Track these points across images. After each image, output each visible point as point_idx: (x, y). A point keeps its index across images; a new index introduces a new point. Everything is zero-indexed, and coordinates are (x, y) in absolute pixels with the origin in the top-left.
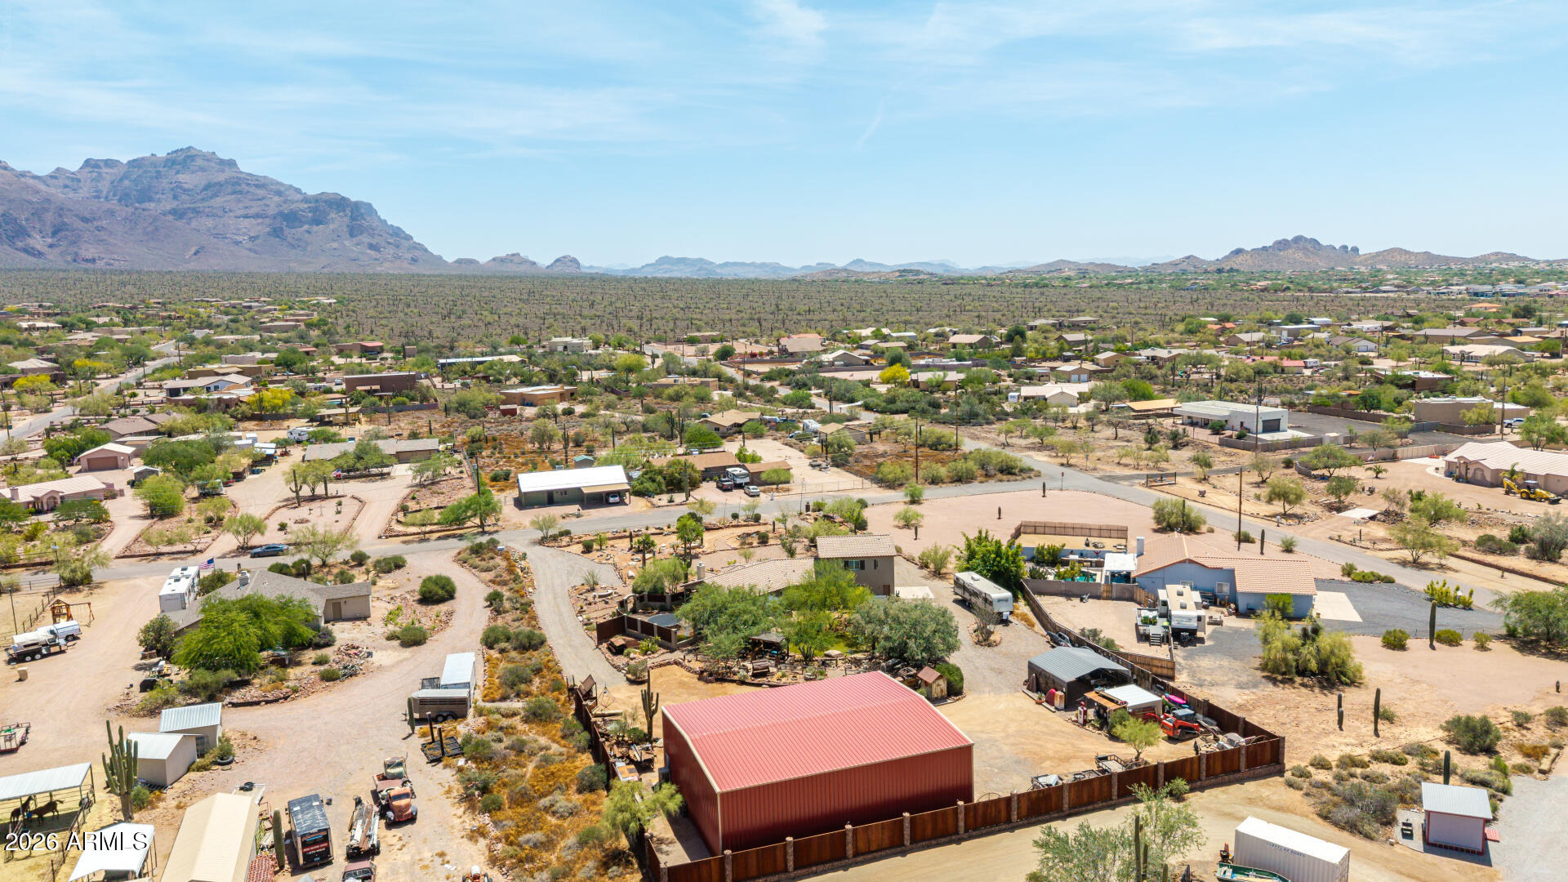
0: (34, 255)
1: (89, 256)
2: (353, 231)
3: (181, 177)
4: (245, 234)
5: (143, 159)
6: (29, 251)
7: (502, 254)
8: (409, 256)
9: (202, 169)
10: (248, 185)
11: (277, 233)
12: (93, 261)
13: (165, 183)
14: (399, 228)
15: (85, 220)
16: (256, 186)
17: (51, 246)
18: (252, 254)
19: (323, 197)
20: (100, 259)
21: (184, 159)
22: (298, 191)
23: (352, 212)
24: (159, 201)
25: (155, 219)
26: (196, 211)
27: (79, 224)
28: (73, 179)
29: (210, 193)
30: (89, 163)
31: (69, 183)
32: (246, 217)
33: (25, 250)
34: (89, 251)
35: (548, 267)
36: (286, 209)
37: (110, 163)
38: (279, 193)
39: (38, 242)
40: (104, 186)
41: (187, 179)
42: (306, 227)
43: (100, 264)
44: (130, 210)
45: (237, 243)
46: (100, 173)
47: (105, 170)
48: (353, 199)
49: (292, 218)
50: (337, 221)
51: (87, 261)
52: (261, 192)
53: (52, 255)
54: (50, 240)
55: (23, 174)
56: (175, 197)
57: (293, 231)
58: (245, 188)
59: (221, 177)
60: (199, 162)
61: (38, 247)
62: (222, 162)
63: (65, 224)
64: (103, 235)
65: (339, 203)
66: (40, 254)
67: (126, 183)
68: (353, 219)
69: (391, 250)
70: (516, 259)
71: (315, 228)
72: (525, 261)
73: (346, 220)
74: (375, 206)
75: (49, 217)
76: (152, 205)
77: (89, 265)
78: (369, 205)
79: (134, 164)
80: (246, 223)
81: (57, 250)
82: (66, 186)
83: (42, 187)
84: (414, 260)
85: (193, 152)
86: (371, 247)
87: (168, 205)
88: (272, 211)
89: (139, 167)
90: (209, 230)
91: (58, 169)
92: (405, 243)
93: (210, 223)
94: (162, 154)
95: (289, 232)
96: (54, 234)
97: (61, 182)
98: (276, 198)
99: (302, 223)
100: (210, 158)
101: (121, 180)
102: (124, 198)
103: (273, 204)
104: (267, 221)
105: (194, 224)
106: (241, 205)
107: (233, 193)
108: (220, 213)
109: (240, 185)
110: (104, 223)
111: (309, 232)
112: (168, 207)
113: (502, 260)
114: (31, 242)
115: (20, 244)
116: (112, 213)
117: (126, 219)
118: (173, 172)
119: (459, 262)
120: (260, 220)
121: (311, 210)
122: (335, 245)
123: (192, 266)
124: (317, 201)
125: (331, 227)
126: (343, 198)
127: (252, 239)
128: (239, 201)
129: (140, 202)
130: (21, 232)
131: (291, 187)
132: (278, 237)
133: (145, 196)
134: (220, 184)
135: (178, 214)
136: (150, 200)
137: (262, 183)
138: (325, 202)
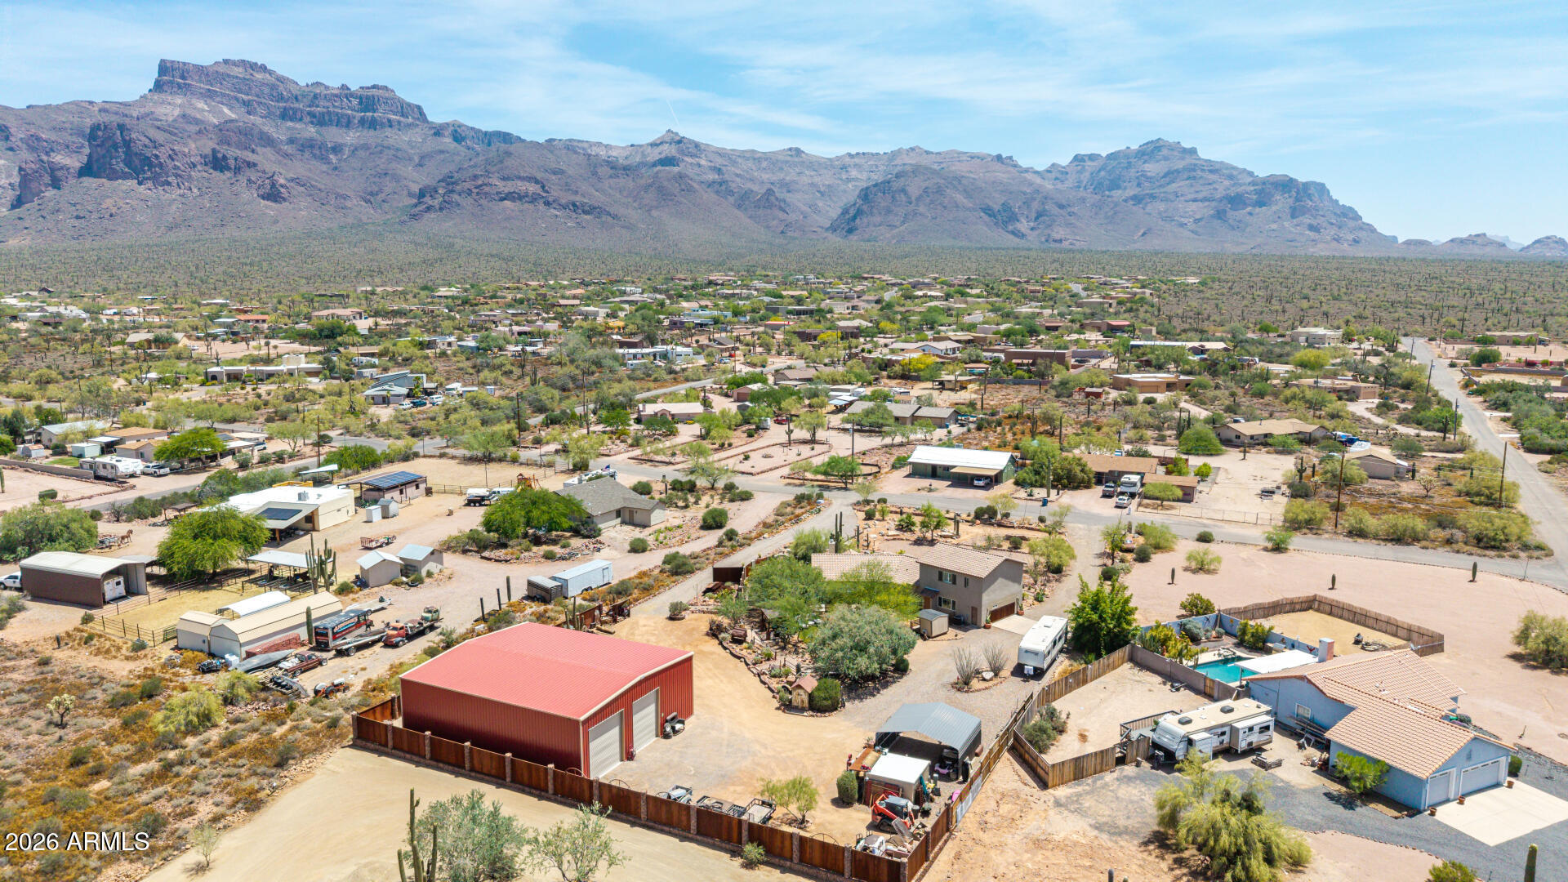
0: (1018, 236)
1: (1056, 236)
2: (1294, 213)
3: (1147, 167)
4: (1190, 217)
5: (1119, 152)
6: (1017, 234)
7: (1464, 235)
8: (1351, 237)
9: (1166, 159)
10: (1203, 170)
11: (1220, 215)
12: (1060, 241)
13: (1132, 173)
14: (1350, 208)
15: (1061, 207)
16: (1211, 171)
17: (1032, 229)
18: (1192, 235)
19: (1271, 180)
20: (1066, 240)
21: (1153, 150)
22: (1251, 174)
23: (1298, 193)
24: (1125, 188)
25: (1116, 204)
26: (1153, 197)
27: (1056, 210)
28: (1062, 173)
29: (1167, 179)
30: (1078, 159)
31: (1059, 176)
32: (1195, 200)
33: (1013, 233)
34: (1059, 232)
35: (1523, 249)
36: (1232, 192)
37: (1093, 157)
38: (1231, 177)
39: (1023, 226)
40: (1085, 177)
41: (1153, 168)
42: (1249, 209)
43: (1065, 244)
44: (1098, 197)
45: (1182, 225)
46: (1084, 167)
47: (1089, 163)
48: (1302, 178)
49: (1236, 201)
50: (1282, 202)
51: (1055, 241)
52: (1212, 177)
53: (1032, 236)
54: (1032, 224)
55: (1027, 170)
56: (1139, 185)
57: (1236, 213)
58: (1199, 173)
59: (1180, 165)
60: (1165, 152)
61: (1023, 230)
62: (1185, 151)
63: (1045, 210)
64: (1072, 220)
65: (1285, 185)
66: (1023, 236)
67: (1103, 173)
68: (1297, 200)
69: (1333, 231)
70: (1479, 241)
71: (1258, 210)
72: (1489, 242)
73: (1291, 201)
74: (1328, 186)
75: (1035, 206)
76: (1120, 192)
77: (1057, 245)
78: (1323, 185)
79: (1111, 156)
80: (1193, 206)
81: (1036, 233)
82: (1056, 179)
83: (1038, 181)
84: (1356, 241)
85: (1161, 143)
86: (1311, 228)
87: (1130, 192)
88: (1218, 196)
89: (1115, 159)
90: (1160, 213)
91: (1053, 165)
92: (1352, 224)
93: (1162, 206)
94: (1135, 147)
95: (1232, 215)
96: (1037, 218)
97: (1053, 175)
98: (1227, 183)
99: (1245, 205)
100: (1176, 148)
101: (1099, 171)
102: (1098, 187)
103: (1222, 187)
104: (1214, 204)
105: (1149, 208)
106: (1192, 190)
107: (1188, 178)
108: (1171, 197)
109: (1194, 170)
110: (1075, 209)
111: (1250, 214)
112: (1132, 193)
113: (1462, 241)
114: (1018, 226)
115: (1011, 228)
116: (1083, 200)
117: (1093, 205)
118: (1140, 163)
119: (1408, 243)
120: (1207, 204)
121: (1257, 192)
122: (1274, 226)
123: (1138, 246)
124: (1264, 183)
125: (1274, 208)
126: (1291, 180)
127: (1197, 221)
128: (1192, 186)
129: (1109, 190)
130: (1013, 218)
131: (1245, 170)
132: (1220, 218)
133: (1115, 185)
134: (1178, 171)
135: (1137, 199)
136: (1118, 187)
137: (1214, 168)
138: (1272, 184)
